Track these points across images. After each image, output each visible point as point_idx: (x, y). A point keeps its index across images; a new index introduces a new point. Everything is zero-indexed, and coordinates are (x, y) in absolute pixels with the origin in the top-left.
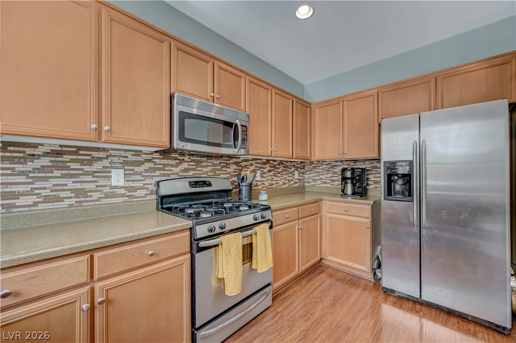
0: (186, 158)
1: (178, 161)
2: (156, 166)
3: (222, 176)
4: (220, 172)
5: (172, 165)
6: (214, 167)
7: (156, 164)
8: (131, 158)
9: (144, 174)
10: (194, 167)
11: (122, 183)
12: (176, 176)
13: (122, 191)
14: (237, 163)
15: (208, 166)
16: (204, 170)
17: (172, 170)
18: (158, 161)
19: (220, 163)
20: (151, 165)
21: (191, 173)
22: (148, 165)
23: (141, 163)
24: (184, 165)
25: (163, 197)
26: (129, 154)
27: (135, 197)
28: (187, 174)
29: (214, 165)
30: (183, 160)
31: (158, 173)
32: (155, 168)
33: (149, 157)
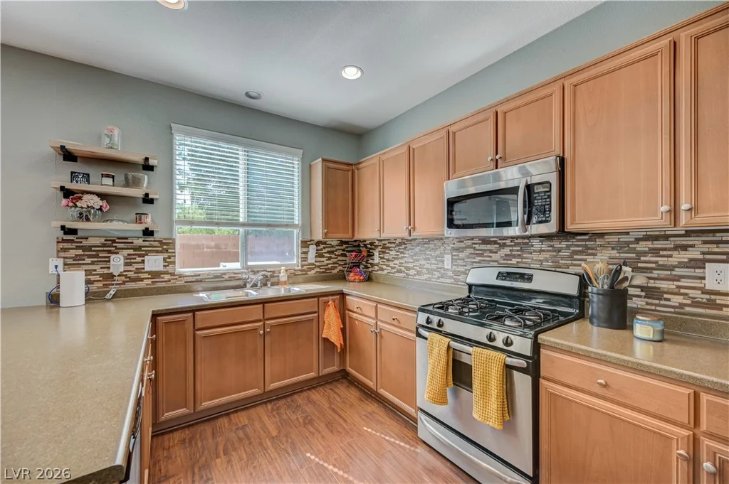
0: (508, 242)
1: (498, 246)
2: (476, 252)
3: (571, 269)
4: (569, 262)
5: (491, 251)
6: (555, 254)
7: (475, 249)
8: (455, 245)
9: (466, 260)
10: (519, 253)
11: (450, 267)
12: (496, 264)
13: (450, 274)
14: (619, 246)
15: (544, 251)
16: (535, 256)
17: (491, 257)
18: (477, 246)
20: (472, 251)
21: (514, 261)
22: (469, 251)
23: (463, 249)
24: (506, 251)
25: (470, 286)
26: (455, 241)
27: (458, 281)
28: (509, 262)
29: (554, 250)
30: (505, 243)
31: (478, 259)
32: (474, 254)
33: (470, 242)
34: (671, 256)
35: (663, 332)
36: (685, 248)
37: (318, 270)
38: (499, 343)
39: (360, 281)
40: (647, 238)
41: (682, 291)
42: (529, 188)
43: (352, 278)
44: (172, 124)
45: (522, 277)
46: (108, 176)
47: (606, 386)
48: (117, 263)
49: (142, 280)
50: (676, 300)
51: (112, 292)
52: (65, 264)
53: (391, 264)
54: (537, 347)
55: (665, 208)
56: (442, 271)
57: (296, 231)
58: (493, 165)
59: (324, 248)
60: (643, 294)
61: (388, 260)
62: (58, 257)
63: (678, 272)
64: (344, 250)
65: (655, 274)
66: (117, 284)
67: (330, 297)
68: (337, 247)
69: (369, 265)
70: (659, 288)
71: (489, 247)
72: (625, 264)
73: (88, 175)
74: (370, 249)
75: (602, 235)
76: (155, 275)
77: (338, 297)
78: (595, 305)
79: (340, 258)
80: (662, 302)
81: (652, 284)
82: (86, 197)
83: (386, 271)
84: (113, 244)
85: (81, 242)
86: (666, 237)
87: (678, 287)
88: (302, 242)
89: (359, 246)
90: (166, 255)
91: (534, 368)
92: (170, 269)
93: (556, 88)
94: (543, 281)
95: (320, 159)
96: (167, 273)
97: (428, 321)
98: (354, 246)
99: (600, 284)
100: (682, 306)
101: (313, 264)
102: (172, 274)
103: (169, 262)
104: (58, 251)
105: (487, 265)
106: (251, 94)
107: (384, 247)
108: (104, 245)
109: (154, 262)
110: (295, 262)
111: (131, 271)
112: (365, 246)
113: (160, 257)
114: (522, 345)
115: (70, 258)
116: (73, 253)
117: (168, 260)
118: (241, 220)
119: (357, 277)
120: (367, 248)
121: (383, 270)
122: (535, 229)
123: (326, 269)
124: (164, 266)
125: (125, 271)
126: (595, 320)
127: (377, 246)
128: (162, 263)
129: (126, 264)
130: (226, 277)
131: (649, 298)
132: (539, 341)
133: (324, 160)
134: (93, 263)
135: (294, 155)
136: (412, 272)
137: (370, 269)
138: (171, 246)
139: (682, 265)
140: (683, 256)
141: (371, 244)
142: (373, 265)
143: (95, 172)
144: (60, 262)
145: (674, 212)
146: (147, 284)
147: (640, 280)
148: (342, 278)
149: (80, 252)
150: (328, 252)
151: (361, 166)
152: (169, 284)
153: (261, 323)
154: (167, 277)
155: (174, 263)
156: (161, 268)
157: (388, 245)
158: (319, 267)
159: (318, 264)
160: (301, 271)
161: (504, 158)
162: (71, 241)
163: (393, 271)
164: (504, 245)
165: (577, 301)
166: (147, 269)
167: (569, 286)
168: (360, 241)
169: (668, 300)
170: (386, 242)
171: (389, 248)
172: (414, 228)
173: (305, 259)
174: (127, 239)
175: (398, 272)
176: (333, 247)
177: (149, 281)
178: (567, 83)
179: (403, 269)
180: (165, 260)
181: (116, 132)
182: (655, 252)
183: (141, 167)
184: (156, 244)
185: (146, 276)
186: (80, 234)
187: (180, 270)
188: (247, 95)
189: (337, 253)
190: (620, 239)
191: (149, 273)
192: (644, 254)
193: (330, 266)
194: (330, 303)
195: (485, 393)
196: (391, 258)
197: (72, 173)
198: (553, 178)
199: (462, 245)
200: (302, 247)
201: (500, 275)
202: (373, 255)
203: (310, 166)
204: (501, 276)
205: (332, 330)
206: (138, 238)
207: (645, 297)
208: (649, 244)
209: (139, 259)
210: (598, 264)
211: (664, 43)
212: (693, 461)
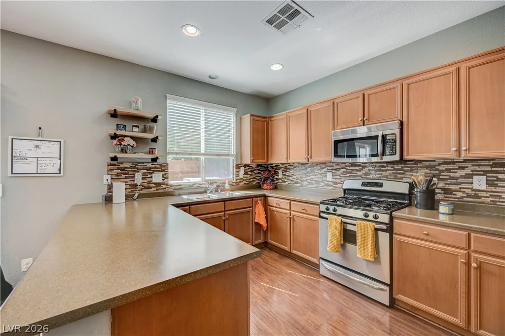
0: (367, 165)
1: (361, 167)
2: (348, 171)
3: (405, 180)
4: (403, 176)
5: (357, 170)
6: (395, 171)
7: (347, 169)
8: (335, 167)
9: (341, 175)
11: (331, 180)
12: (360, 178)
13: (331, 183)
15: (388, 170)
16: (384, 173)
17: (357, 173)
19: (402, 167)
20: (345, 170)
22: (343, 170)
23: (339, 169)
24: (366, 170)
25: (345, 190)
26: (334, 165)
27: (337, 188)
28: (368, 176)
29: (395, 169)
31: (348, 175)
32: (346, 172)
33: (344, 165)
34: (456, 172)
35: (453, 210)
36: (463, 168)
37: (245, 182)
38: (371, 218)
39: (271, 189)
40: (445, 163)
41: (462, 190)
42: (384, 137)
43: (266, 187)
44: (167, 95)
45: (377, 184)
46: (136, 126)
47: (427, 235)
48: (138, 178)
49: (151, 188)
50: (459, 194)
51: (136, 195)
52: (112, 179)
53: (291, 178)
54: (392, 219)
55: (455, 149)
56: (326, 182)
57: (232, 159)
58: (361, 123)
59: (248, 169)
60: (443, 192)
61: (288, 176)
62: (108, 174)
63: (460, 180)
64: (259, 170)
65: (449, 181)
66: (139, 190)
67: (259, 198)
68: (256, 168)
69: (275, 179)
70: (451, 189)
71: (356, 168)
72: (434, 176)
73: (125, 126)
74: (276, 169)
75: (420, 162)
76: (158, 185)
77: (263, 198)
78: (418, 198)
79: (257, 175)
80: (452, 196)
81: (447, 187)
82: (126, 139)
83: (287, 183)
84: (136, 166)
85: (120, 165)
86: (454, 163)
87: (460, 188)
88: (236, 165)
89: (268, 167)
90: (163, 173)
91: (390, 229)
92: (165, 181)
93: (398, 85)
94: (389, 186)
95: (249, 114)
96: (164, 184)
97: (327, 209)
98: (265, 168)
99: (422, 187)
100: (462, 197)
101: (242, 179)
102: (167, 185)
103: (165, 177)
104: (108, 171)
105: (354, 177)
106: (212, 76)
107: (286, 168)
108: (131, 167)
109: (157, 178)
110: (231, 177)
111: (145, 183)
112: (272, 167)
113: (161, 174)
114: (384, 218)
115: (115, 175)
116: (116, 172)
117: (165, 176)
118: (202, 152)
119: (269, 187)
120: (273, 168)
121: (285, 182)
122: (387, 158)
123: (250, 182)
124: (163, 180)
125: (142, 183)
126: (418, 206)
127: (280, 168)
128: (162, 178)
129: (143, 178)
130: (195, 186)
131: (445, 194)
132: (393, 215)
133: (252, 115)
134: (126, 178)
135: (231, 111)
136: (305, 183)
137: (276, 182)
138: (166, 168)
139: (462, 177)
140: (463, 172)
141: (277, 166)
142: (277, 179)
143: (129, 125)
144: (109, 177)
145: (459, 151)
146: (154, 191)
147: (441, 185)
148: (259, 187)
149: (119, 171)
150: (251, 171)
151: (273, 119)
152: (165, 191)
153: (223, 213)
154: (164, 186)
155: (167, 178)
156: (161, 181)
157: (288, 167)
158: (245, 180)
159: (245, 178)
160: (236, 183)
161: (368, 119)
162: (114, 165)
163: (292, 182)
164: (365, 167)
165: (407, 197)
166: (154, 181)
167: (403, 188)
168: (268, 165)
169: (455, 195)
170: (287, 165)
171: (289, 169)
172: (311, 157)
173: (238, 176)
174: (143, 163)
175: (296, 183)
176: (253, 168)
177: (155, 189)
178: (405, 82)
179: (299, 181)
180: (163, 176)
181: (140, 100)
182: (449, 170)
183: (150, 120)
184: (158, 166)
185: (153, 185)
186: (119, 160)
187: (171, 182)
188: (210, 77)
189: (255, 172)
190: (430, 164)
191: (155, 184)
192: (443, 171)
193: (251, 180)
194: (259, 201)
195: (364, 244)
196: (290, 174)
197: (117, 125)
198: (397, 132)
199: (339, 167)
200: (236, 168)
202: (278, 173)
203: (241, 118)
204: (363, 184)
205: (261, 218)
206: (149, 163)
207: (443, 194)
208: (446, 166)
209: (149, 176)
210: (420, 177)
211: (454, 68)
212: (468, 264)
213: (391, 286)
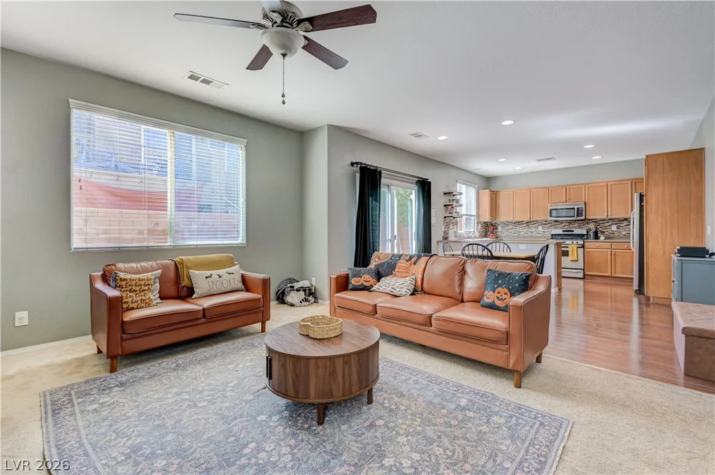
0: (564, 222)
3: (584, 228)
4: (584, 226)
6: (579, 225)
8: (544, 223)
9: (548, 228)
10: (568, 225)
11: (541, 230)
13: (541, 232)
15: (576, 224)
16: (573, 226)
17: (558, 226)
19: (584, 222)
20: (550, 225)
23: (547, 224)
24: (564, 224)
25: (552, 235)
27: (545, 234)
28: (565, 227)
29: (579, 223)
31: (553, 227)
33: (550, 222)
34: (606, 224)
36: (609, 222)
38: (575, 243)
40: (602, 220)
41: (608, 231)
42: (578, 208)
43: (491, 237)
45: (571, 231)
47: (598, 246)
53: (510, 231)
54: (584, 242)
55: (606, 214)
56: (538, 232)
58: (565, 201)
60: (601, 232)
61: (506, 230)
63: (607, 227)
65: (603, 228)
72: (598, 226)
75: (593, 220)
78: (591, 235)
79: (484, 229)
80: (604, 234)
81: (603, 230)
86: (605, 220)
88: (477, 222)
91: (583, 247)
93: (583, 186)
94: (577, 231)
95: (489, 190)
99: (594, 230)
100: (608, 234)
104: (443, 224)
105: (557, 228)
107: (505, 224)
119: (494, 237)
121: (504, 233)
122: (578, 218)
126: (592, 238)
127: (500, 224)
136: (522, 233)
137: (495, 234)
140: (608, 224)
145: (607, 216)
147: (600, 229)
157: (507, 224)
159: (480, 231)
161: (569, 200)
163: (510, 234)
165: (586, 236)
167: (584, 232)
172: (533, 217)
173: (477, 229)
175: (513, 234)
176: (482, 224)
178: (586, 186)
179: (516, 232)
182: (603, 223)
186: (446, 218)
190: (595, 221)
192: (601, 224)
198: (584, 207)
200: (477, 224)
201: (564, 231)
210: (592, 226)
211: (605, 184)
212: (611, 254)
213: (584, 269)
